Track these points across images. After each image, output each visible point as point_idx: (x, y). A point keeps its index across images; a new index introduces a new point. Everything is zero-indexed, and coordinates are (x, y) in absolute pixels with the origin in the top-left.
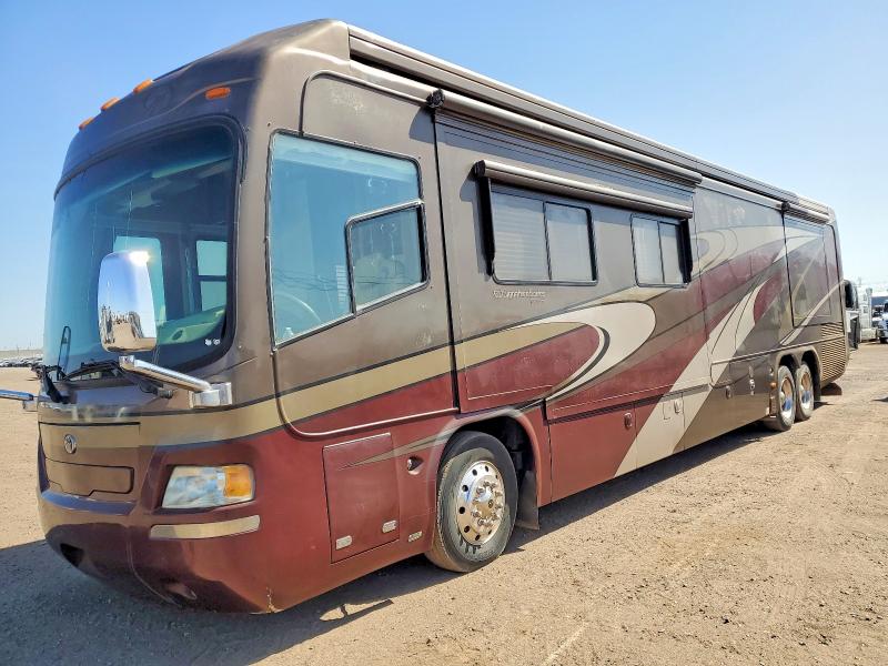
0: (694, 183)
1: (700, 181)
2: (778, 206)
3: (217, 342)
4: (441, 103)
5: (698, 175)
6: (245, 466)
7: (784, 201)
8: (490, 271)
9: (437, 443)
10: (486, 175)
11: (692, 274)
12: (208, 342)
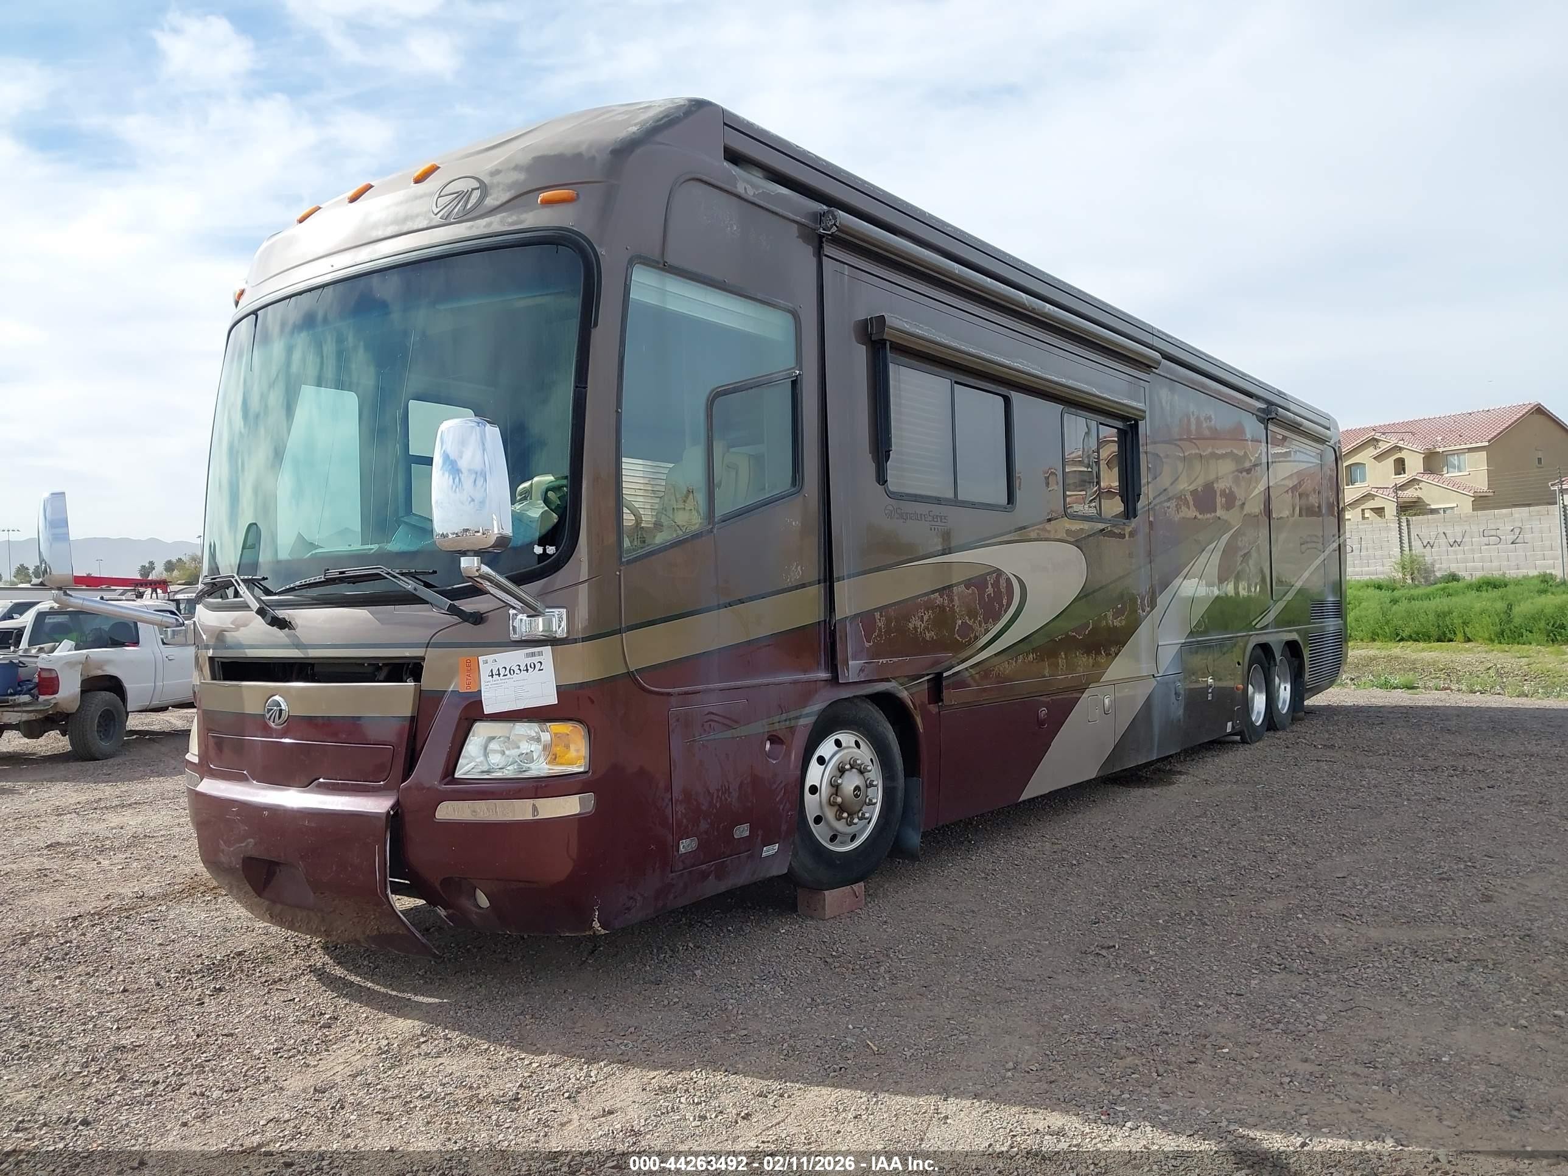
0: (1149, 366)
1: (1159, 363)
2: (1259, 409)
3: (551, 550)
4: (834, 229)
5: (1157, 355)
6: (579, 726)
7: (1270, 403)
8: (882, 479)
9: (802, 722)
10: (885, 337)
11: (1139, 505)
12: (538, 550)
